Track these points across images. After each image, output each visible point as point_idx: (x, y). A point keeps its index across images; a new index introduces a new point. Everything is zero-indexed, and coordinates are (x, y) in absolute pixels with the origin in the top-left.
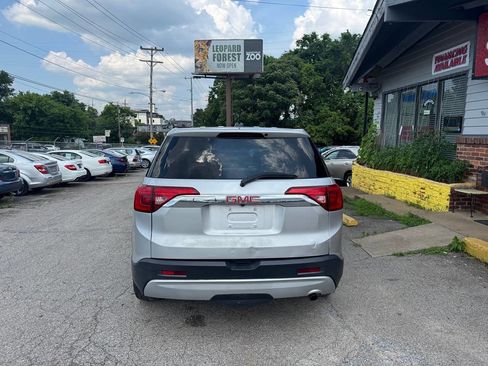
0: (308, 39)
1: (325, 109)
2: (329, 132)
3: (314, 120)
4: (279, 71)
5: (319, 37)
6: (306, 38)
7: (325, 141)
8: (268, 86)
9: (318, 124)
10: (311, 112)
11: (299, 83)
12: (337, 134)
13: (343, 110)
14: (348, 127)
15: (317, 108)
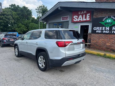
0: (13, 5)
1: (20, 24)
2: (22, 30)
3: (17, 27)
4: (6, 13)
5: (16, 6)
6: (12, 5)
7: (21, 32)
8: (3, 16)
9: (19, 28)
10: (16, 25)
11: (12, 17)
12: (24, 31)
13: (25, 25)
14: (27, 29)
15: (18, 24)
